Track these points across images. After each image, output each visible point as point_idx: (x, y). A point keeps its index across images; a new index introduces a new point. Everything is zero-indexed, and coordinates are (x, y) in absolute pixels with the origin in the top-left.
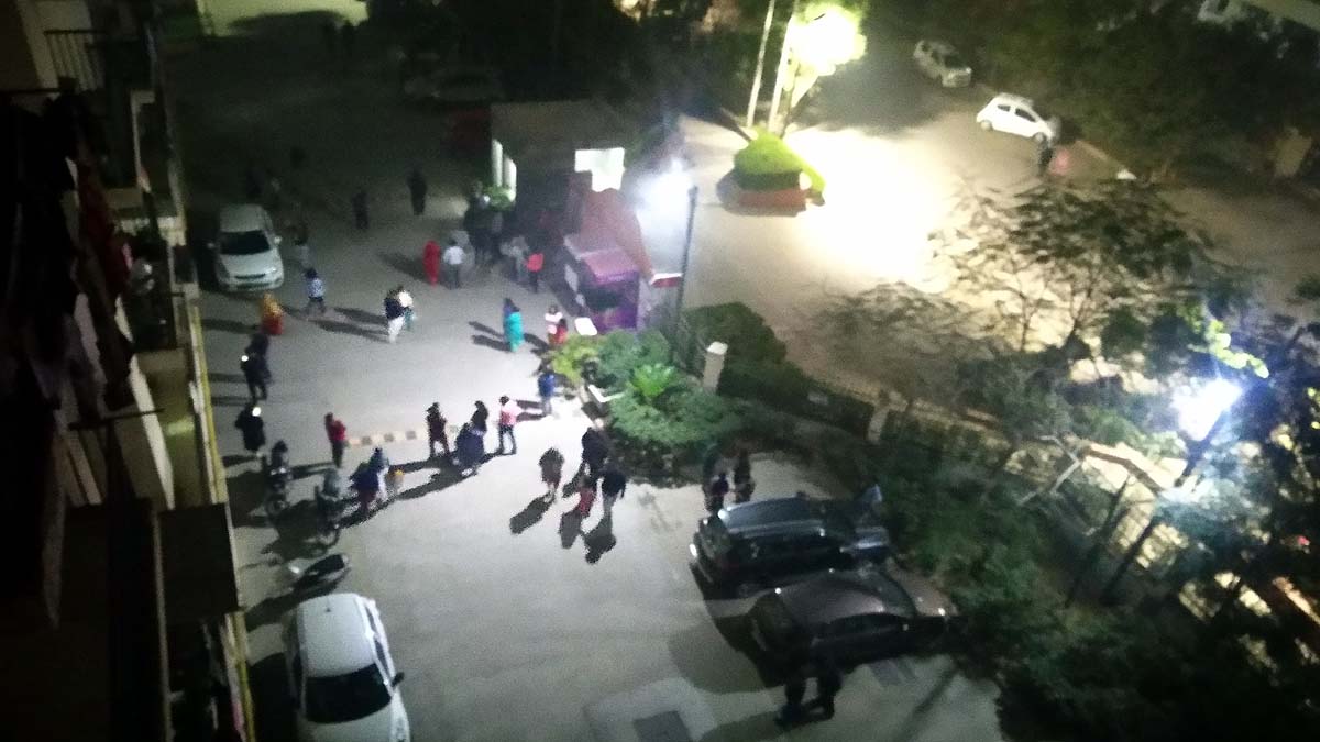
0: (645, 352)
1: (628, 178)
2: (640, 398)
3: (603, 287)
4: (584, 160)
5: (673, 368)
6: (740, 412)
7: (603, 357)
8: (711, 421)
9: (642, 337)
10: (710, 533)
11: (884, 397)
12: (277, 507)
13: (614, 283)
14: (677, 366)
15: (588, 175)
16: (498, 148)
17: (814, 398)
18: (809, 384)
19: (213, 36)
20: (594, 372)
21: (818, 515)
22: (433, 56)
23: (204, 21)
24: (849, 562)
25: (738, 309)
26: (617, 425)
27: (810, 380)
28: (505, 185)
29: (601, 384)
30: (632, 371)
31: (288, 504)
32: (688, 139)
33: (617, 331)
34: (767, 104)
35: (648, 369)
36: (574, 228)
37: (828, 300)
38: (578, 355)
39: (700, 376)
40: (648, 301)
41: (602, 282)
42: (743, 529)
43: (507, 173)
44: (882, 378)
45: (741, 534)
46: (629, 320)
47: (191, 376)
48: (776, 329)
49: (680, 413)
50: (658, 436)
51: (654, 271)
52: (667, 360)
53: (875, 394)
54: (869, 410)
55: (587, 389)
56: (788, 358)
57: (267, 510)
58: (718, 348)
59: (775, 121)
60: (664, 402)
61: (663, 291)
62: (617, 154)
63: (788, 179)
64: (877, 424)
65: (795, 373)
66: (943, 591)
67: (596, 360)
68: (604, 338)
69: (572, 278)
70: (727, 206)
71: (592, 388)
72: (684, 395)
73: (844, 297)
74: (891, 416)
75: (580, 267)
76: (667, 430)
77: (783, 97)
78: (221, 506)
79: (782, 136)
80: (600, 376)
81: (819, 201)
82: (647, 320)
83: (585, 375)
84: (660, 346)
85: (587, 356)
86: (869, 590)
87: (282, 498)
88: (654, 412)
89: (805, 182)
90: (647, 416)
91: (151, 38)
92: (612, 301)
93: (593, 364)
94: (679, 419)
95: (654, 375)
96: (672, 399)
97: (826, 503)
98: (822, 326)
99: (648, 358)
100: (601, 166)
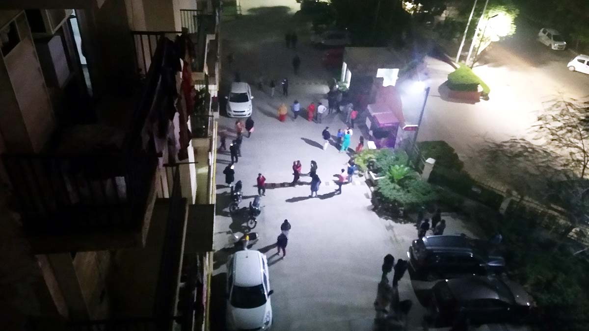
0: (397, 159)
1: (399, 82)
2: (392, 180)
3: (382, 128)
4: (381, 73)
5: (409, 168)
6: (438, 192)
7: (377, 159)
8: (424, 195)
9: (396, 152)
10: (417, 247)
11: (509, 193)
12: (234, 208)
13: (387, 127)
14: (411, 167)
15: (382, 79)
16: (345, 65)
17: (475, 189)
18: (473, 182)
19: (241, 14)
20: (373, 166)
21: (471, 247)
22: (324, 26)
23: (238, 8)
24: (483, 272)
25: (443, 144)
26: (380, 191)
27: (473, 181)
28: (346, 82)
29: (375, 171)
30: (390, 167)
31: (238, 208)
32: (428, 66)
33: (385, 148)
34: (466, 53)
35: (397, 167)
36: (372, 102)
37: (486, 143)
38: (366, 157)
39: (421, 173)
40: (401, 136)
41: (382, 126)
42: (433, 248)
43: (347, 75)
44: (509, 184)
45: (432, 250)
46: (391, 144)
47: (210, 150)
48: (459, 155)
49: (410, 189)
50: (398, 198)
51: (405, 123)
52: (406, 164)
53: (505, 191)
54: (501, 198)
55: (369, 173)
56: (463, 169)
57: (230, 209)
58: (431, 161)
59: (469, 62)
60: (402, 183)
61: (409, 132)
62: (396, 71)
63: (473, 87)
64: (504, 205)
65: (467, 176)
66: (530, 294)
67: (375, 160)
68: (379, 151)
69: (368, 123)
70: (442, 97)
71: (371, 172)
72: (413, 180)
73: (494, 143)
74: (512, 202)
75: (373, 119)
76: (402, 196)
77: (474, 50)
78: (213, 205)
79: (471, 68)
80: (376, 168)
81: (487, 99)
82: (399, 145)
83: (368, 166)
84: (404, 157)
85: (370, 158)
86: (492, 287)
87: (237, 205)
88: (398, 187)
89: (480, 89)
90: (394, 188)
91: (217, 14)
92: (384, 135)
93: (372, 162)
94: (408, 192)
95: (400, 170)
96: (407, 182)
97: (475, 241)
98: (481, 156)
99: (399, 162)
100: (388, 76)
